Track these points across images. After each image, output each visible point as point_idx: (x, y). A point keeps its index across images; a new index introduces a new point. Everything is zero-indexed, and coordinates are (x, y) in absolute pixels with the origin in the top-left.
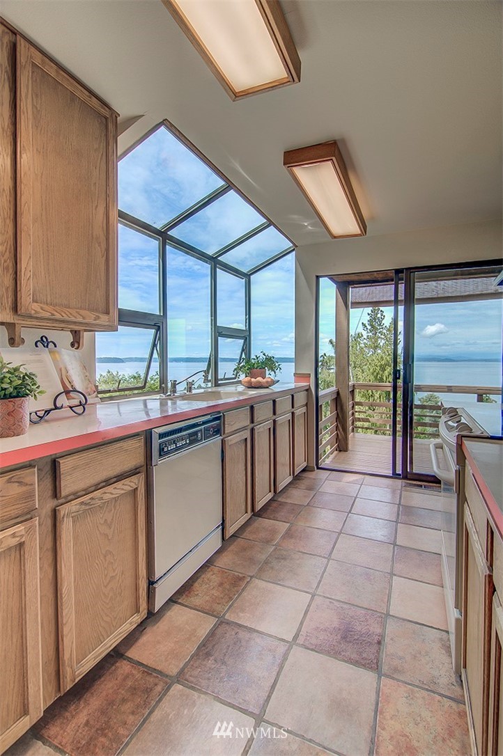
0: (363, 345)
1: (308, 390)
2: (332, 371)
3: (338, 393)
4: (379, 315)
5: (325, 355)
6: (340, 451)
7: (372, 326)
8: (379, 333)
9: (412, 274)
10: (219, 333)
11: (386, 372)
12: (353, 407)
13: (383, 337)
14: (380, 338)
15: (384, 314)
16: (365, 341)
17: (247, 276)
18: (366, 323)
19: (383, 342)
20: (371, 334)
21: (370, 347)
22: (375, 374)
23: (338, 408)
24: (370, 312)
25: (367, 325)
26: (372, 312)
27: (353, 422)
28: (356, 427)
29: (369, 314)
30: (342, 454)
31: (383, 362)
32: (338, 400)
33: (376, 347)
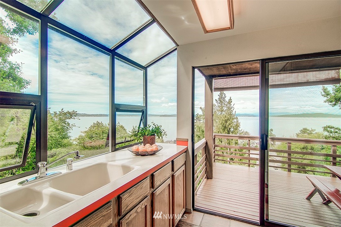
0: (216, 110)
1: (186, 151)
2: (201, 121)
3: (206, 143)
4: (223, 96)
5: (198, 114)
6: (208, 178)
7: (220, 101)
8: (224, 104)
9: (267, 64)
10: (116, 108)
11: (228, 123)
12: (214, 148)
13: (225, 106)
14: (224, 106)
15: (226, 95)
16: (217, 108)
17: (145, 68)
18: (217, 99)
19: (225, 108)
20: (219, 105)
21: (219, 111)
22: (222, 124)
23: (207, 152)
24: (219, 94)
25: (218, 100)
26: (220, 94)
27: (214, 156)
28: (216, 159)
29: (219, 95)
30: (209, 180)
31: (226, 119)
32: (206, 148)
33: (222, 111)
